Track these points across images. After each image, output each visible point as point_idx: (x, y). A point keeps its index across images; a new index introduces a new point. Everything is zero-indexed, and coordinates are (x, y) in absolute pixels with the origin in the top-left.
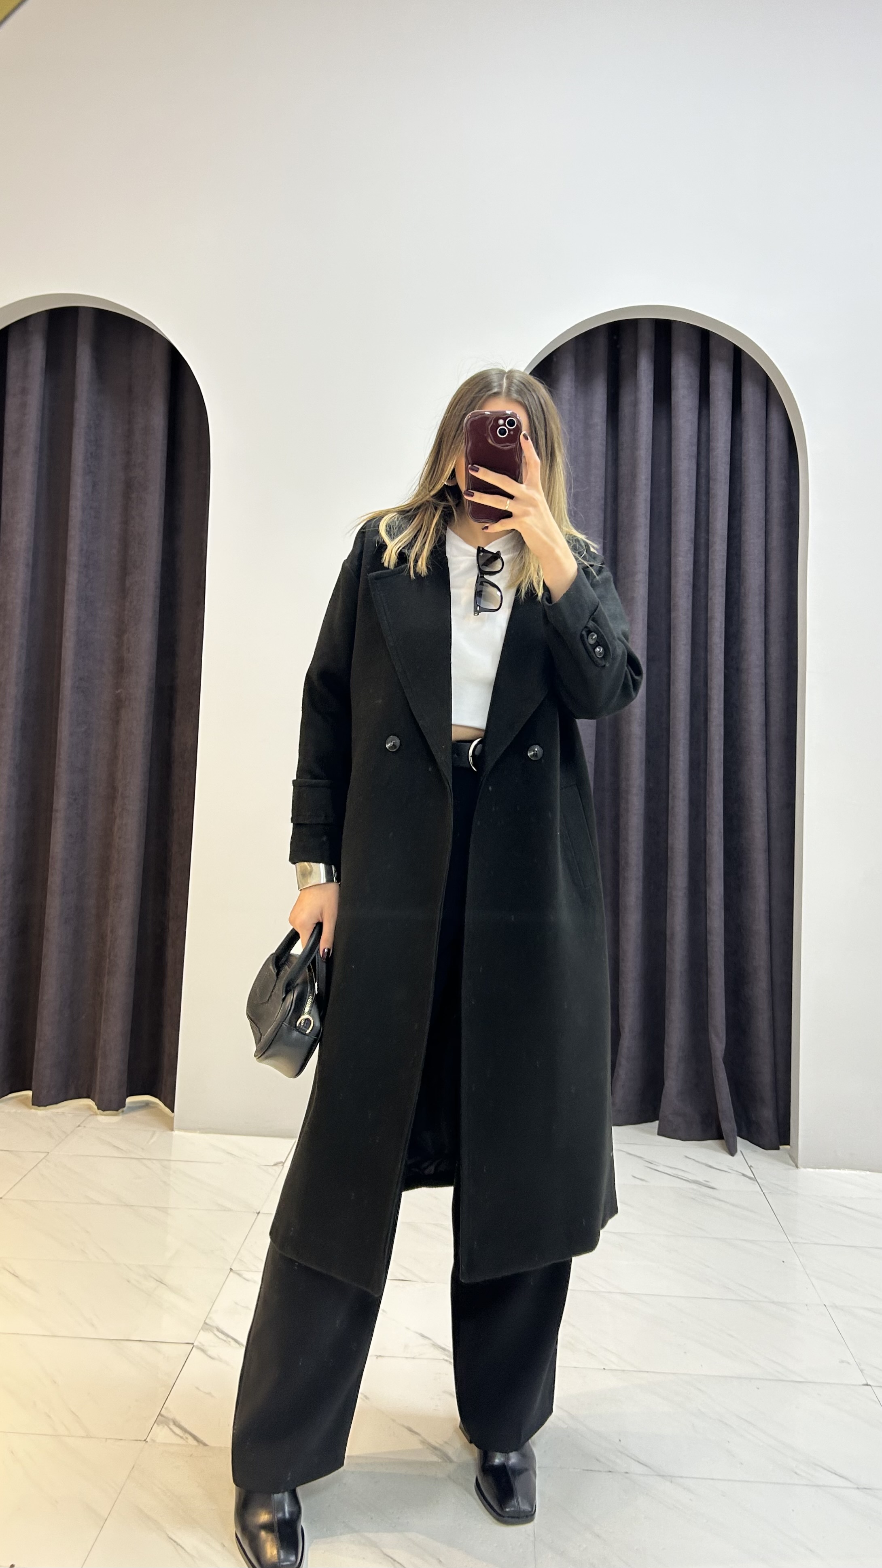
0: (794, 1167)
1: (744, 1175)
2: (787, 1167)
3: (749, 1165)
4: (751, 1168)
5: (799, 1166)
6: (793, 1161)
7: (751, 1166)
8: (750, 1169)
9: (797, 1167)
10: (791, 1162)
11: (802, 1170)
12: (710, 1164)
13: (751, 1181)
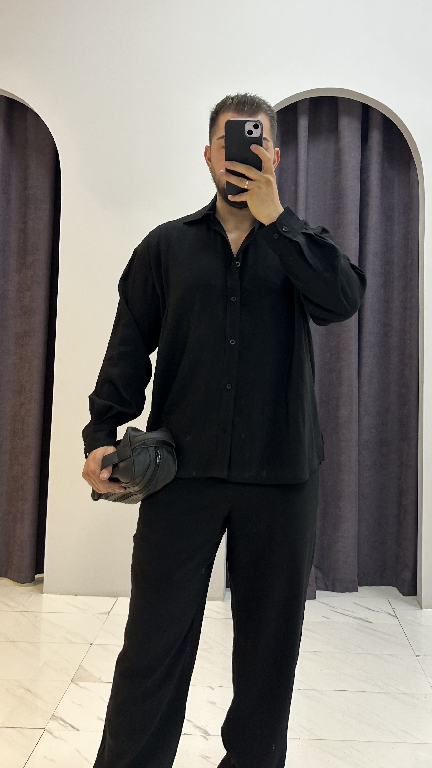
0: (420, 608)
1: (389, 614)
2: (415, 608)
3: (392, 608)
4: (394, 610)
5: (423, 607)
6: (419, 605)
11: (424, 610)
12: (369, 607)
13: (393, 617)
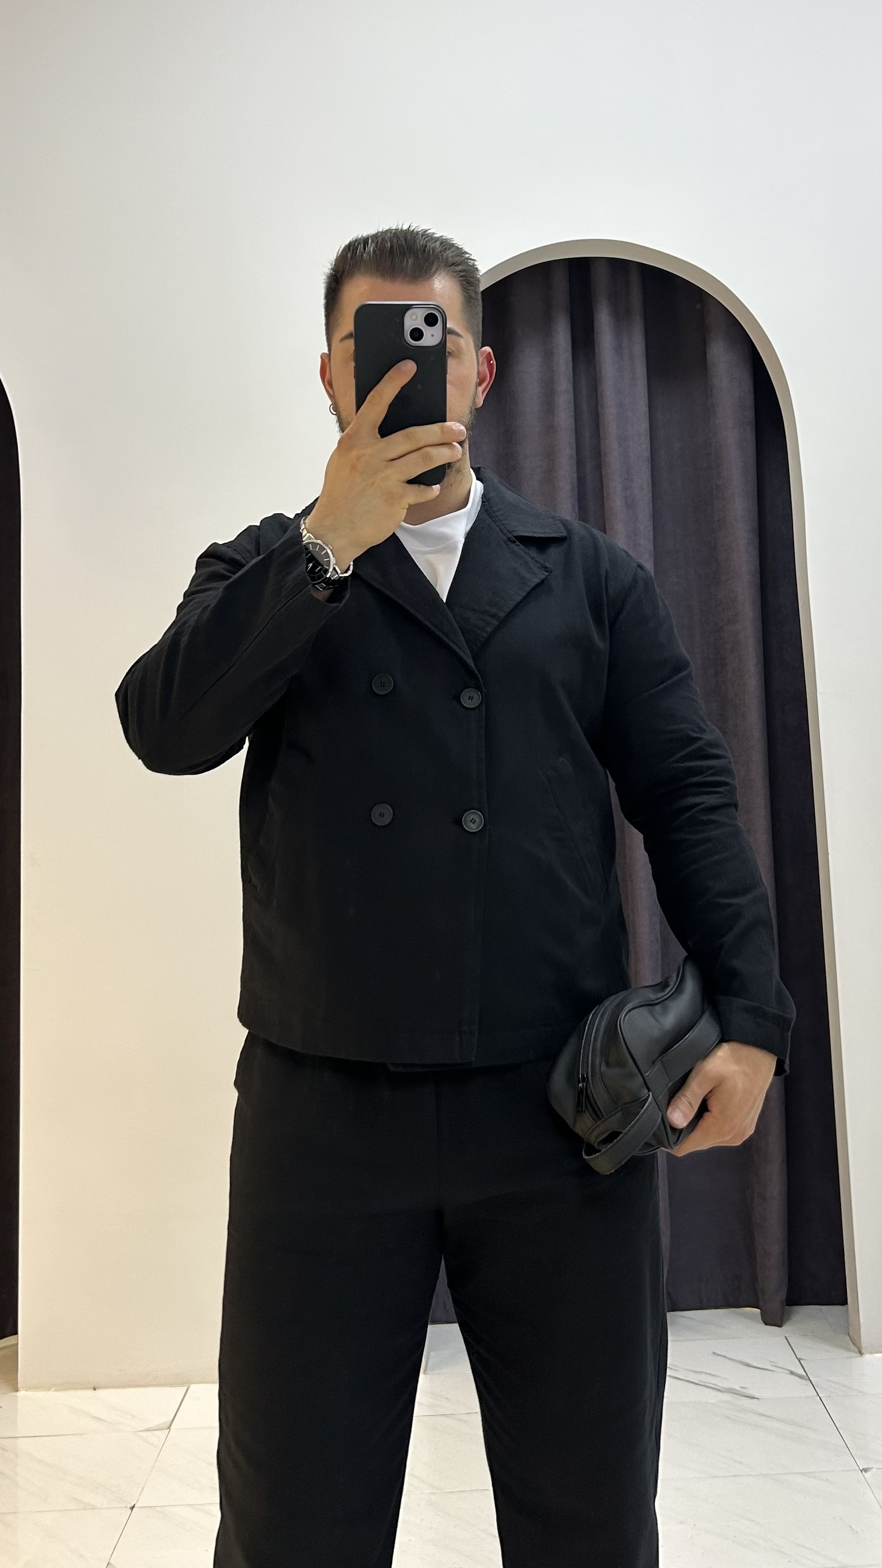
0: (857, 1353)
1: (792, 1373)
2: (847, 1354)
3: (798, 1358)
4: (801, 1361)
5: (863, 1351)
6: (854, 1344)
7: (801, 1359)
8: (799, 1361)
9: (861, 1353)
10: (852, 1347)
11: (867, 1357)
12: (747, 1361)
13: (803, 1382)
